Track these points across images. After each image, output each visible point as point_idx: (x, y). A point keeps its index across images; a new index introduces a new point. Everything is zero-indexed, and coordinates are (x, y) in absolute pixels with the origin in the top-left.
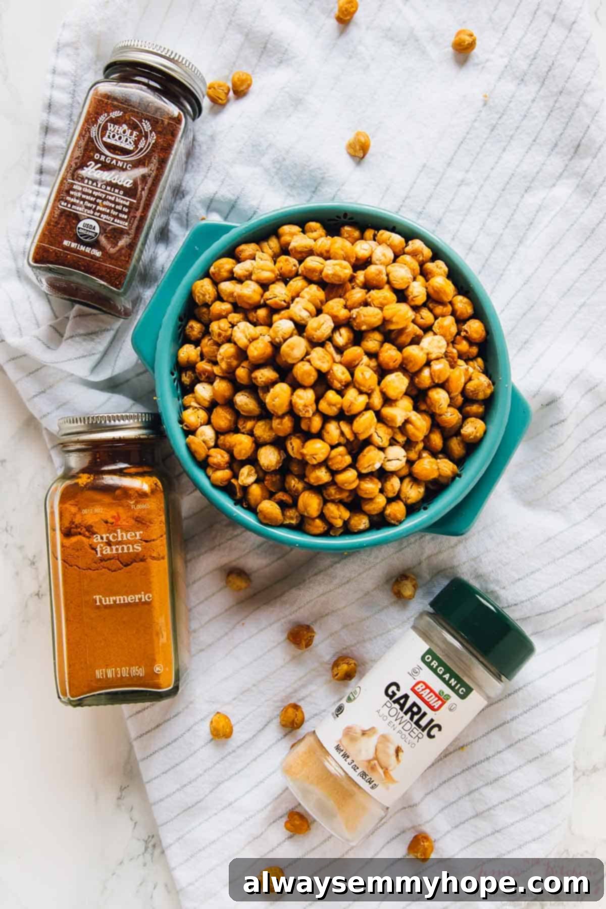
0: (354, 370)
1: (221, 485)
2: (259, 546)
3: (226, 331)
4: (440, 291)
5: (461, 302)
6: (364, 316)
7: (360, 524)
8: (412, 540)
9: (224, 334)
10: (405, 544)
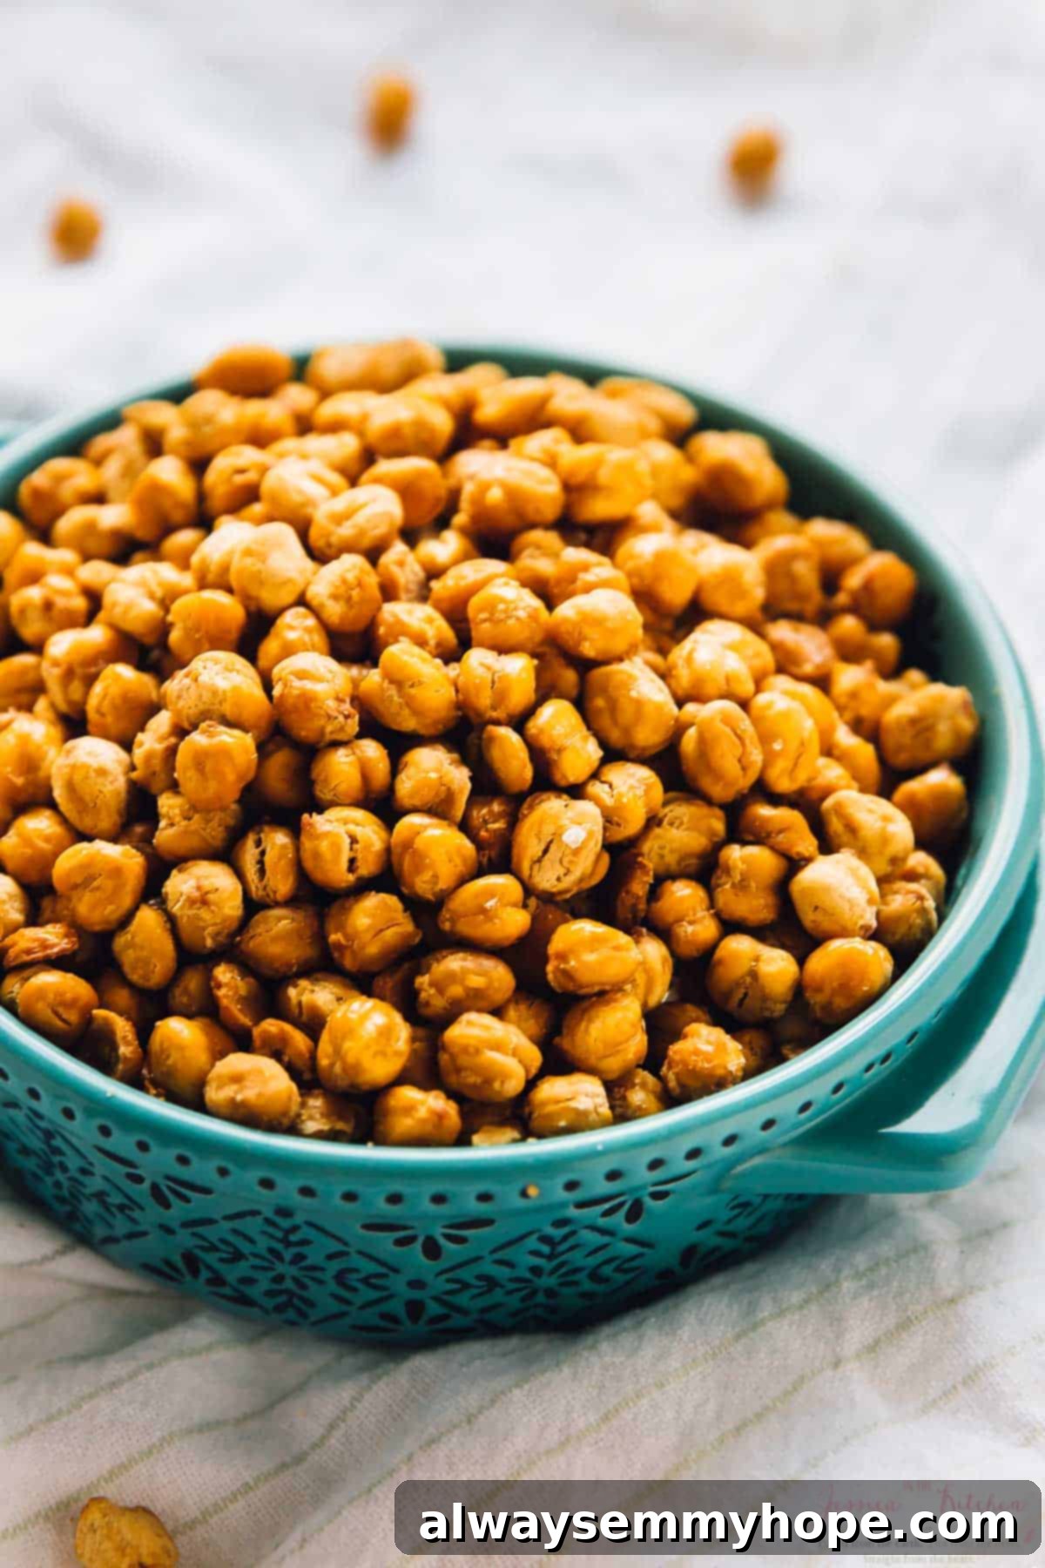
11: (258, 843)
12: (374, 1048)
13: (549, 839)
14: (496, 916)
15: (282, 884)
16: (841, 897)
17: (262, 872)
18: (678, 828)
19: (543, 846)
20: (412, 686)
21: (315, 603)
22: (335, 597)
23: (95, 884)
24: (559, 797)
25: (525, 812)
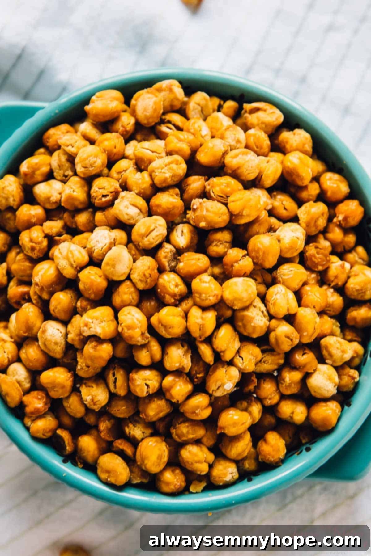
0: (191, 282)
1: (44, 437)
2: (101, 513)
3: (39, 243)
4: (293, 173)
5: (330, 179)
6: (207, 210)
7: (225, 475)
8: (299, 492)
9: (38, 247)
10: (289, 497)
11: (114, 375)
12: (156, 464)
13: (219, 386)
14: (200, 414)
15: (122, 392)
16: (325, 390)
17: (115, 387)
18: (267, 364)
19: (217, 387)
20: (170, 328)
21: (134, 281)
22: (141, 280)
23: (56, 389)
24: (223, 367)
25: (211, 374)
